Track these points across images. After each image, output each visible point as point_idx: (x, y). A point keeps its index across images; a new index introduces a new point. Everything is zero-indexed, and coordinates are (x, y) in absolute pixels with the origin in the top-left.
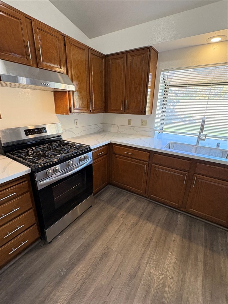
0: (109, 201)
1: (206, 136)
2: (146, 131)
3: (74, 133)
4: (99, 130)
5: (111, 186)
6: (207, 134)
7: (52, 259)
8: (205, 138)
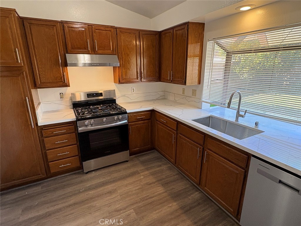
0: (143, 163)
1: (245, 112)
2: (196, 102)
3: (130, 99)
4: (159, 97)
5: (156, 151)
6: (247, 110)
7: (82, 182)
8: (245, 114)
